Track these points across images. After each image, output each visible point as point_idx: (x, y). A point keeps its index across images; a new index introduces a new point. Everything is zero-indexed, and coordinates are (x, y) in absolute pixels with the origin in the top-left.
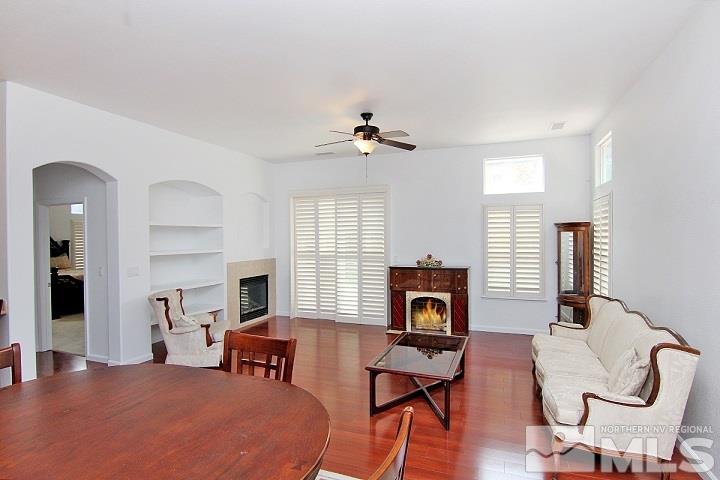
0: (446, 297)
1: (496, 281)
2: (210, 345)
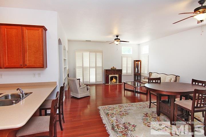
0: (117, 76)
1: (124, 72)
2: (87, 90)
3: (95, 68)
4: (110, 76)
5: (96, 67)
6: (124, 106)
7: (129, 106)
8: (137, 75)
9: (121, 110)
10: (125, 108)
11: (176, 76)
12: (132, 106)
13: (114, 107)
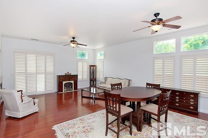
0: (73, 82)
1: (80, 77)
2: (34, 105)
3: (44, 74)
4: (64, 83)
5: (46, 73)
6: (86, 118)
7: (91, 117)
8: (93, 80)
9: (84, 125)
10: (88, 121)
11: (129, 80)
12: (94, 116)
13: (75, 122)
